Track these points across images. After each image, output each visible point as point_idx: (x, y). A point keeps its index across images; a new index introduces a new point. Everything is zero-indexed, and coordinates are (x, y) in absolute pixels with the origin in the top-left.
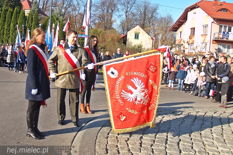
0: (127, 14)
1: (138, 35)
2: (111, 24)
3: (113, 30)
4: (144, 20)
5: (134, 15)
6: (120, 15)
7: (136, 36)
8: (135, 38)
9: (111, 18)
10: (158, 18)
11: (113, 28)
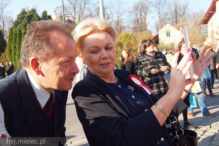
0: (160, 15)
1: (169, 33)
2: (146, 26)
3: (147, 32)
4: (176, 18)
5: (166, 14)
6: (153, 17)
7: (167, 34)
8: (167, 36)
9: (145, 21)
10: (190, 13)
11: (148, 30)
